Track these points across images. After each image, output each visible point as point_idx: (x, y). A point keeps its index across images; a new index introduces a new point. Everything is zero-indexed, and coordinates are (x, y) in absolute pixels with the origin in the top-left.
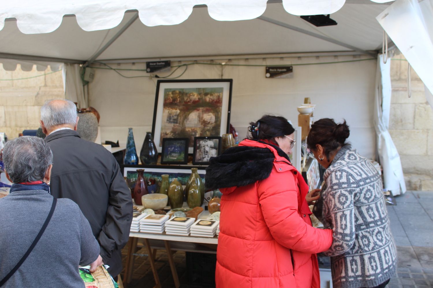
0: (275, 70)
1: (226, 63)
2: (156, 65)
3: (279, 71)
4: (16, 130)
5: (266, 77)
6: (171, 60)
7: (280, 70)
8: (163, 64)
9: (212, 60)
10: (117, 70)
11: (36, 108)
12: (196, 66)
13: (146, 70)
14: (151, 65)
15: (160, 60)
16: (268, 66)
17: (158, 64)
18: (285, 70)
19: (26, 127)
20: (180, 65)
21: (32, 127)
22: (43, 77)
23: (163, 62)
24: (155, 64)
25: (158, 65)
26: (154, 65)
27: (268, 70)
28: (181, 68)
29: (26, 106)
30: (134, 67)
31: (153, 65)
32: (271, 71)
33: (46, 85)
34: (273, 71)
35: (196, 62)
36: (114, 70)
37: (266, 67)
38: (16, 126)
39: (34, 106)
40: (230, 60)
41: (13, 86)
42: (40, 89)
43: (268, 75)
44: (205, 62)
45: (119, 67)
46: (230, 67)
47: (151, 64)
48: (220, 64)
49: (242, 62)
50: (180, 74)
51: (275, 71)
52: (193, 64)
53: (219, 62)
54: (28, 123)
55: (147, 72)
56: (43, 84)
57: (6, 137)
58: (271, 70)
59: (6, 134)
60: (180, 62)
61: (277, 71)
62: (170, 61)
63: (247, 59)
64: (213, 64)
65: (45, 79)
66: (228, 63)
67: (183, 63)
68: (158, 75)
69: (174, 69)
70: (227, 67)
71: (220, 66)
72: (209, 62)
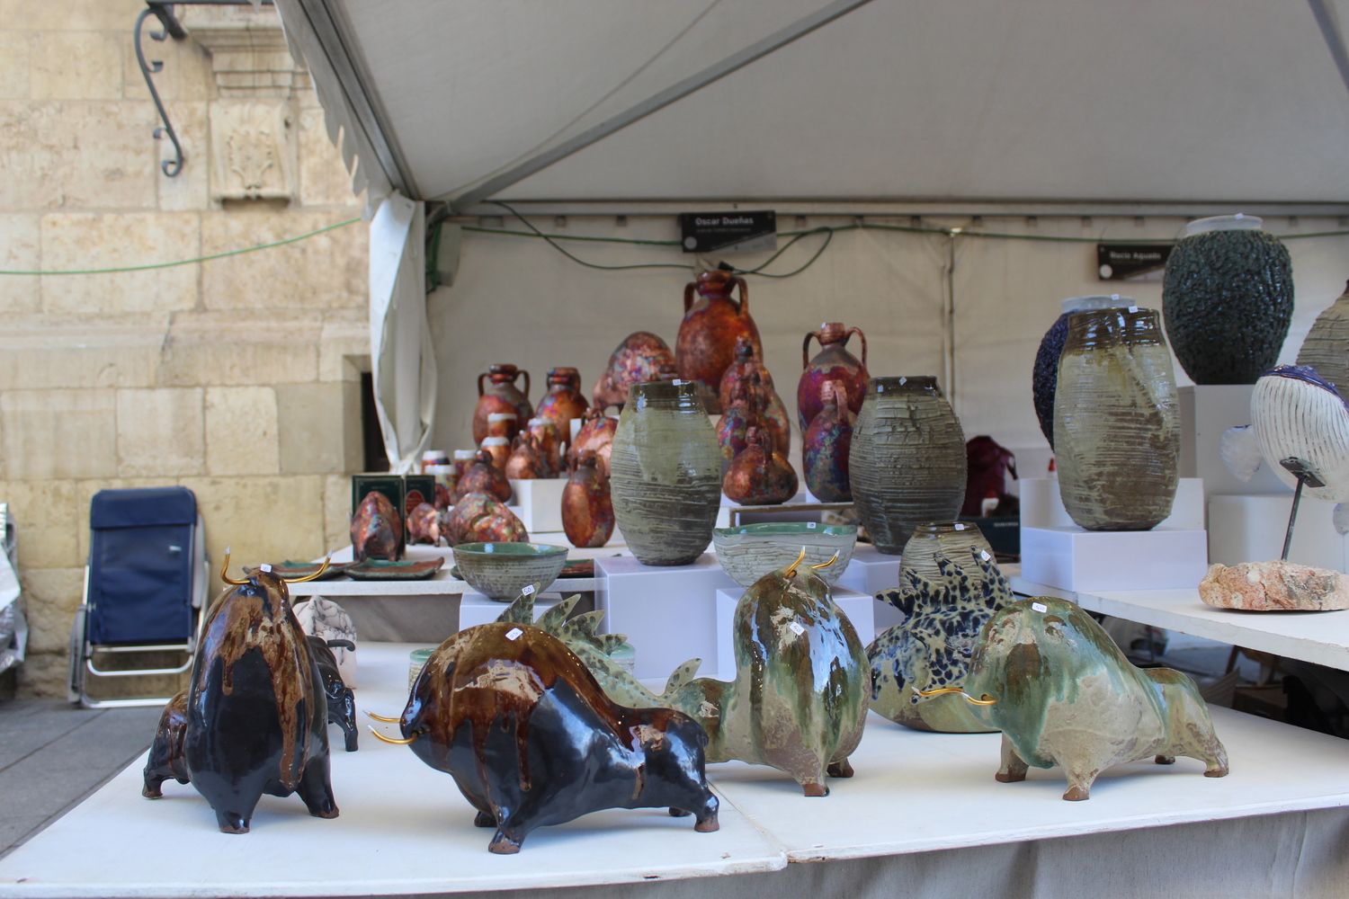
0: (1127, 256)
1: (964, 228)
2: (721, 225)
3: (1137, 260)
4: (57, 493)
5: (1101, 279)
6: (779, 208)
7: (1141, 257)
8: (749, 221)
9: (916, 218)
10: (553, 240)
11: (163, 397)
12: (861, 237)
13: (682, 244)
14: (702, 227)
15: (736, 207)
16: (1104, 243)
17: (726, 221)
18: (1155, 256)
19: (106, 479)
20: (801, 229)
21: (139, 476)
22: (192, 269)
23: (746, 215)
24: (715, 222)
25: (729, 226)
26: (711, 227)
27: (1105, 253)
28: (803, 240)
29: (114, 388)
30: (621, 233)
31: (706, 227)
32: (1115, 259)
33: (201, 308)
34: (1120, 259)
35: (858, 222)
36: (546, 237)
37: (1099, 247)
38: (59, 475)
39: (151, 388)
40: (976, 218)
41: (40, 311)
42: (172, 322)
43: (1106, 271)
44: (893, 224)
45: (560, 231)
46: (978, 242)
47: (699, 222)
48: (946, 233)
49: (1018, 228)
50: (802, 265)
51: (1125, 260)
52: (854, 227)
53: (940, 223)
54: (119, 461)
55: (686, 250)
56: (189, 304)
57: (10, 522)
58: (1113, 255)
59: (13, 510)
60: (801, 217)
61: (1132, 259)
62: (773, 214)
63: (1031, 218)
64: (920, 231)
65: (200, 283)
66: (972, 230)
67: (813, 225)
68: (730, 262)
69: (781, 243)
70: (967, 240)
71: (945, 239)
72: (907, 224)
